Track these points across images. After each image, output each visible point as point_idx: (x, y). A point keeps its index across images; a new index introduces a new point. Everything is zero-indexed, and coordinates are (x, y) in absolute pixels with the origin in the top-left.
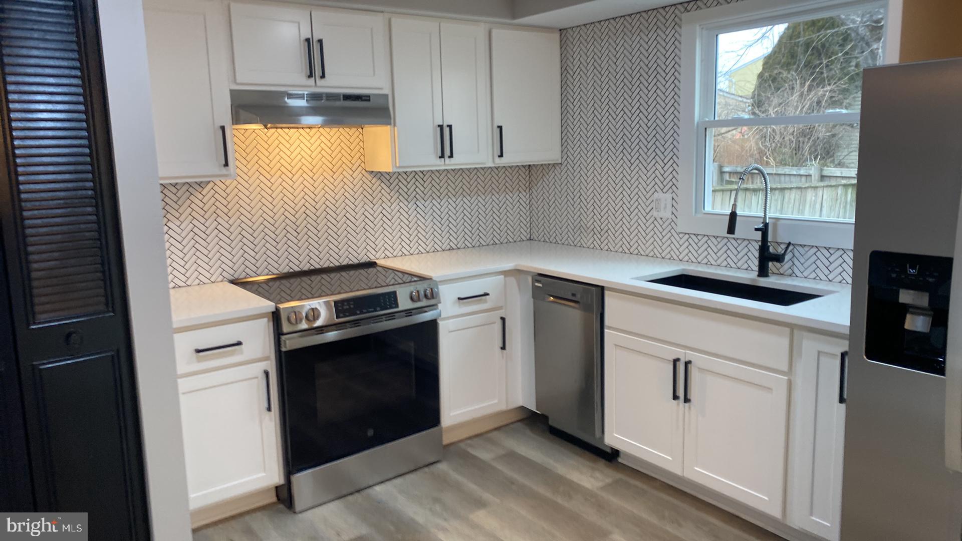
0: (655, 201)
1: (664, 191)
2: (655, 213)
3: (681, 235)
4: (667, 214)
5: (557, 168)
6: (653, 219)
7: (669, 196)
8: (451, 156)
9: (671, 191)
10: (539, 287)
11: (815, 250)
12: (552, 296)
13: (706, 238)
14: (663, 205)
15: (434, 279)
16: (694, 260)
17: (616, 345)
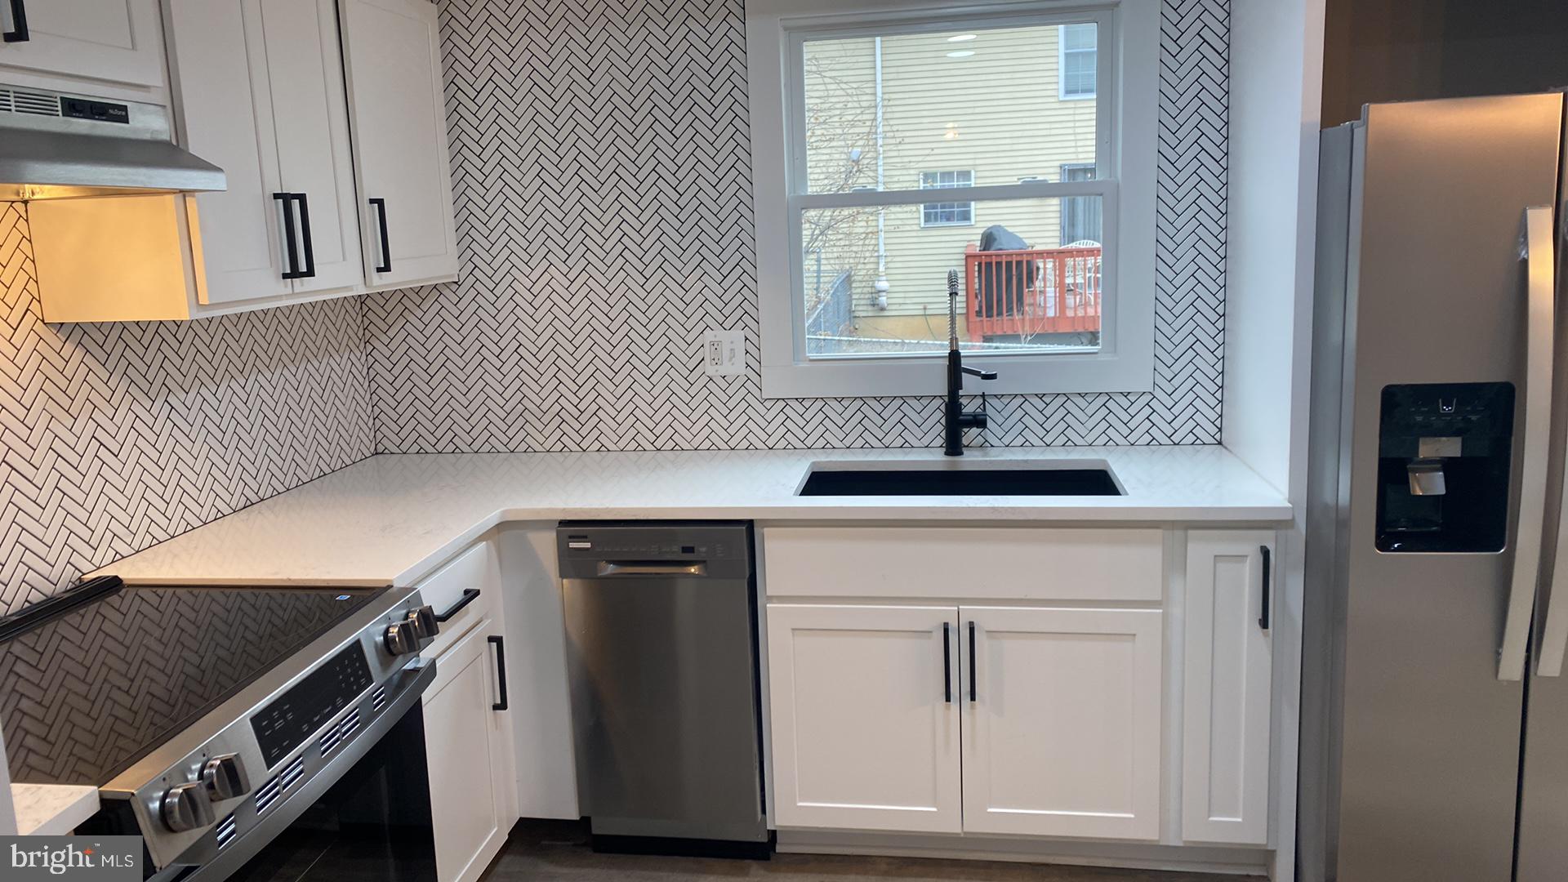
0: (707, 346)
1: (727, 325)
2: (711, 370)
3: (768, 404)
4: (735, 367)
5: (446, 292)
6: (705, 379)
7: (738, 334)
8: (310, 272)
9: (741, 324)
10: (587, 549)
11: (1020, 400)
12: (610, 562)
13: (820, 404)
14: (726, 354)
15: (397, 585)
16: (799, 444)
17: (793, 629)
